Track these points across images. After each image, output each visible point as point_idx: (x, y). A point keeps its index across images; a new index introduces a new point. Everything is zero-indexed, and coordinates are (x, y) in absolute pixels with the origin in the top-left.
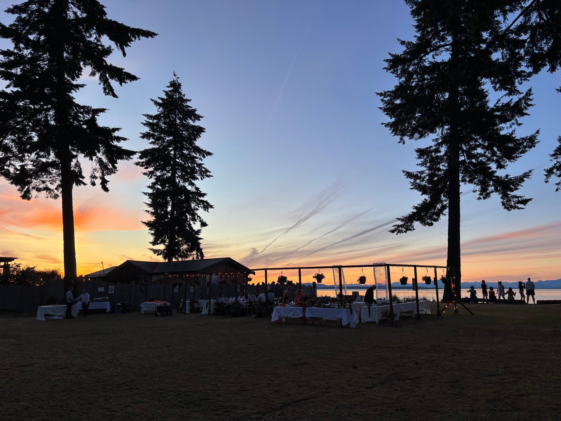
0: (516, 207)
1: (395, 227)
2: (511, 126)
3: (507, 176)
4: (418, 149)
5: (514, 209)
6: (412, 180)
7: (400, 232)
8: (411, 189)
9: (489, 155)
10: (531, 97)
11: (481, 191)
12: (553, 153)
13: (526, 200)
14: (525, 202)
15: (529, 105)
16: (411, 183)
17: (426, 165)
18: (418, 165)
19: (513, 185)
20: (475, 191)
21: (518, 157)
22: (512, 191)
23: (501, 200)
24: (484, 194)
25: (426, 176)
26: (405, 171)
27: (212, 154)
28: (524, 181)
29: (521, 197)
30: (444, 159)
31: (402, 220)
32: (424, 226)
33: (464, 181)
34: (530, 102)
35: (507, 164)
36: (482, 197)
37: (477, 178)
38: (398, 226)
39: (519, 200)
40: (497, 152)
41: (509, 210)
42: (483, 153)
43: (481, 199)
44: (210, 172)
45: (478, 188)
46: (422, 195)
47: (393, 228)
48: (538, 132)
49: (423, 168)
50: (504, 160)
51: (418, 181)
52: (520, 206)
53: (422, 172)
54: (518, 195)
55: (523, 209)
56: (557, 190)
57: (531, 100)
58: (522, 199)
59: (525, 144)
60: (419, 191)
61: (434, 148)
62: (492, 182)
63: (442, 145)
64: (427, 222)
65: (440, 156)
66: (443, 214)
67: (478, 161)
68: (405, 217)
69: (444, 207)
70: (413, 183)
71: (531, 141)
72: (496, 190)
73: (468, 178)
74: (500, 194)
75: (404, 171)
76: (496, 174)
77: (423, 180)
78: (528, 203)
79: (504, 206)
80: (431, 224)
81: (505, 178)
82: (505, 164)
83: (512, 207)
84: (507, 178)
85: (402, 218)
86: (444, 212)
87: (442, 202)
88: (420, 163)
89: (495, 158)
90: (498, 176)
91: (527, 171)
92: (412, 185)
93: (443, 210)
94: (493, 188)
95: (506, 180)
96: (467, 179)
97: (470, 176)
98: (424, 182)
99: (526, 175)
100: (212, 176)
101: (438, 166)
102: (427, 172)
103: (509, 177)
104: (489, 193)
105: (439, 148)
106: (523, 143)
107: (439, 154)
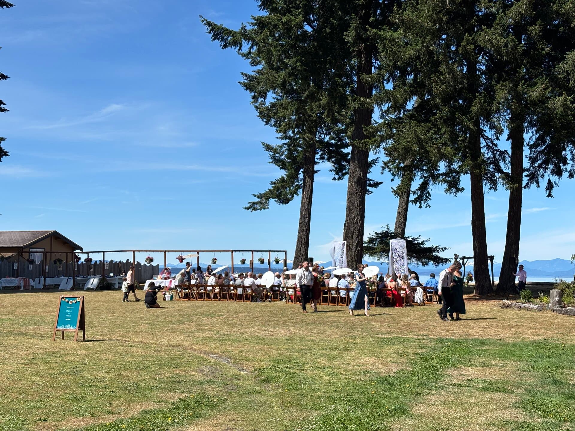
1: (250, 204)
6: (272, 153)
7: (255, 209)
8: (270, 162)
11: (336, 171)
13: (377, 183)
14: (376, 185)
16: (270, 156)
18: (277, 138)
20: (331, 171)
24: (339, 174)
25: (285, 150)
26: (265, 143)
27: (8, 77)
29: (373, 180)
31: (258, 197)
32: (277, 205)
33: (322, 158)
36: (337, 177)
37: (334, 158)
38: (254, 203)
39: (371, 183)
43: (336, 179)
44: (4, 104)
46: (280, 169)
47: (248, 205)
49: (283, 142)
52: (371, 189)
53: (281, 146)
54: (370, 178)
58: (374, 182)
60: (277, 165)
66: (296, 194)
68: (261, 194)
69: (299, 187)
70: (272, 156)
75: (263, 144)
77: (283, 154)
80: (287, 203)
85: (258, 194)
86: (298, 192)
88: (280, 136)
92: (271, 159)
93: (297, 190)
96: (326, 157)
98: (284, 156)
100: (8, 111)
104: (343, 175)
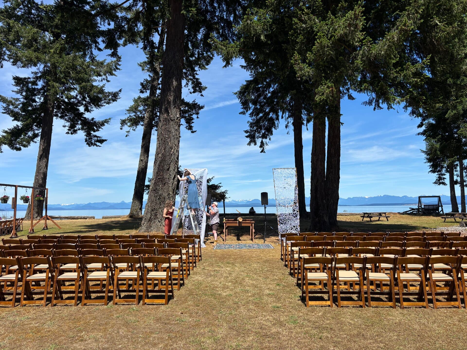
0: (95, 144)
2: (102, 81)
3: (93, 119)
4: (16, 77)
5: (93, 146)
6: (5, 105)
8: (3, 113)
9: (80, 99)
10: (120, 63)
11: (69, 127)
12: (128, 109)
13: (102, 140)
14: (102, 141)
15: (117, 69)
16: (4, 107)
17: (22, 93)
18: (13, 91)
19: (96, 127)
20: (64, 126)
21: (102, 106)
22: (94, 131)
23: (85, 137)
24: (72, 130)
25: (20, 104)
28: (104, 125)
29: (100, 137)
30: (41, 92)
32: (12, 150)
33: (57, 116)
34: (118, 67)
35: (93, 109)
36: (70, 132)
37: (68, 116)
39: (98, 139)
40: (87, 98)
41: (90, 146)
42: (75, 96)
43: (69, 134)
45: (68, 124)
46: (13, 120)
48: (120, 91)
49: (19, 96)
50: (91, 106)
51: (11, 107)
52: (98, 144)
53: (17, 100)
54: (98, 135)
55: (100, 146)
56: (127, 136)
57: (120, 65)
58: (100, 139)
59: (110, 97)
60: (11, 117)
61: (32, 80)
62: (80, 121)
63: (40, 80)
64: (16, 147)
65: (37, 89)
66: (33, 141)
67: (70, 101)
69: (35, 136)
70: (5, 108)
71: (115, 96)
72: (82, 129)
73: (60, 114)
74: (85, 132)
76: (84, 116)
77: (16, 107)
78: (104, 142)
79: (86, 143)
80: (19, 149)
81: (91, 120)
82: (92, 109)
83: (92, 144)
84: (93, 121)
86: (35, 140)
87: (34, 131)
88: (16, 90)
89: (84, 102)
90: (86, 118)
91: (108, 118)
92: (4, 110)
93: (34, 138)
94: (80, 126)
95: (91, 122)
97: (62, 113)
98: (18, 109)
99: (107, 121)
101: (34, 97)
102: (22, 100)
103: (94, 120)
104: (76, 130)
105: (36, 81)
106: (109, 96)
107: (36, 87)
